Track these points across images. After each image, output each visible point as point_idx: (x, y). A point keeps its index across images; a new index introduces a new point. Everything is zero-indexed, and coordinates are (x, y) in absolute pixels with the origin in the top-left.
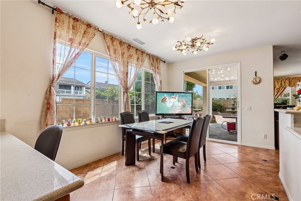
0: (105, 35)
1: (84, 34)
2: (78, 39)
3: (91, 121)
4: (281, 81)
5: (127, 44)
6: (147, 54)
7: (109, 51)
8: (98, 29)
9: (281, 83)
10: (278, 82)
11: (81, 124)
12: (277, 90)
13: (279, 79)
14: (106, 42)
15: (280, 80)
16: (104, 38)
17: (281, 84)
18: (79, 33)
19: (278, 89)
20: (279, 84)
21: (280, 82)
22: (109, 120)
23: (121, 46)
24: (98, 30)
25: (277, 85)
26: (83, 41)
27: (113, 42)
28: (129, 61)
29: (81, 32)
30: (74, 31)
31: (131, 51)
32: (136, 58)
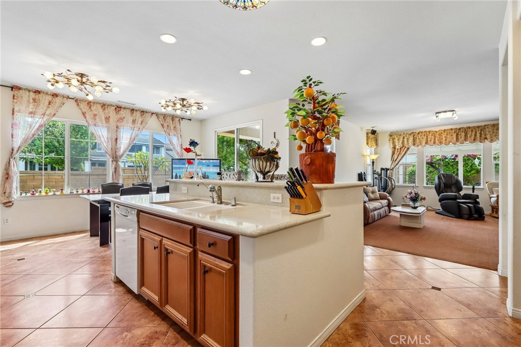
0: (78, 101)
1: (49, 104)
2: (41, 111)
3: (62, 192)
4: (404, 138)
5: (114, 106)
6: (152, 114)
7: (85, 118)
8: (68, 96)
9: (403, 141)
10: (398, 140)
11: (49, 194)
12: (397, 152)
13: (400, 135)
14: (80, 108)
15: (402, 136)
16: (78, 105)
17: (403, 143)
18: (42, 105)
19: (399, 150)
20: (401, 142)
21: (402, 139)
22: (89, 191)
23: (104, 109)
24: (68, 98)
25: (397, 144)
26: (48, 112)
27: (90, 107)
28: (119, 124)
29: (44, 104)
30: (36, 104)
31: (122, 113)
32: (131, 120)
